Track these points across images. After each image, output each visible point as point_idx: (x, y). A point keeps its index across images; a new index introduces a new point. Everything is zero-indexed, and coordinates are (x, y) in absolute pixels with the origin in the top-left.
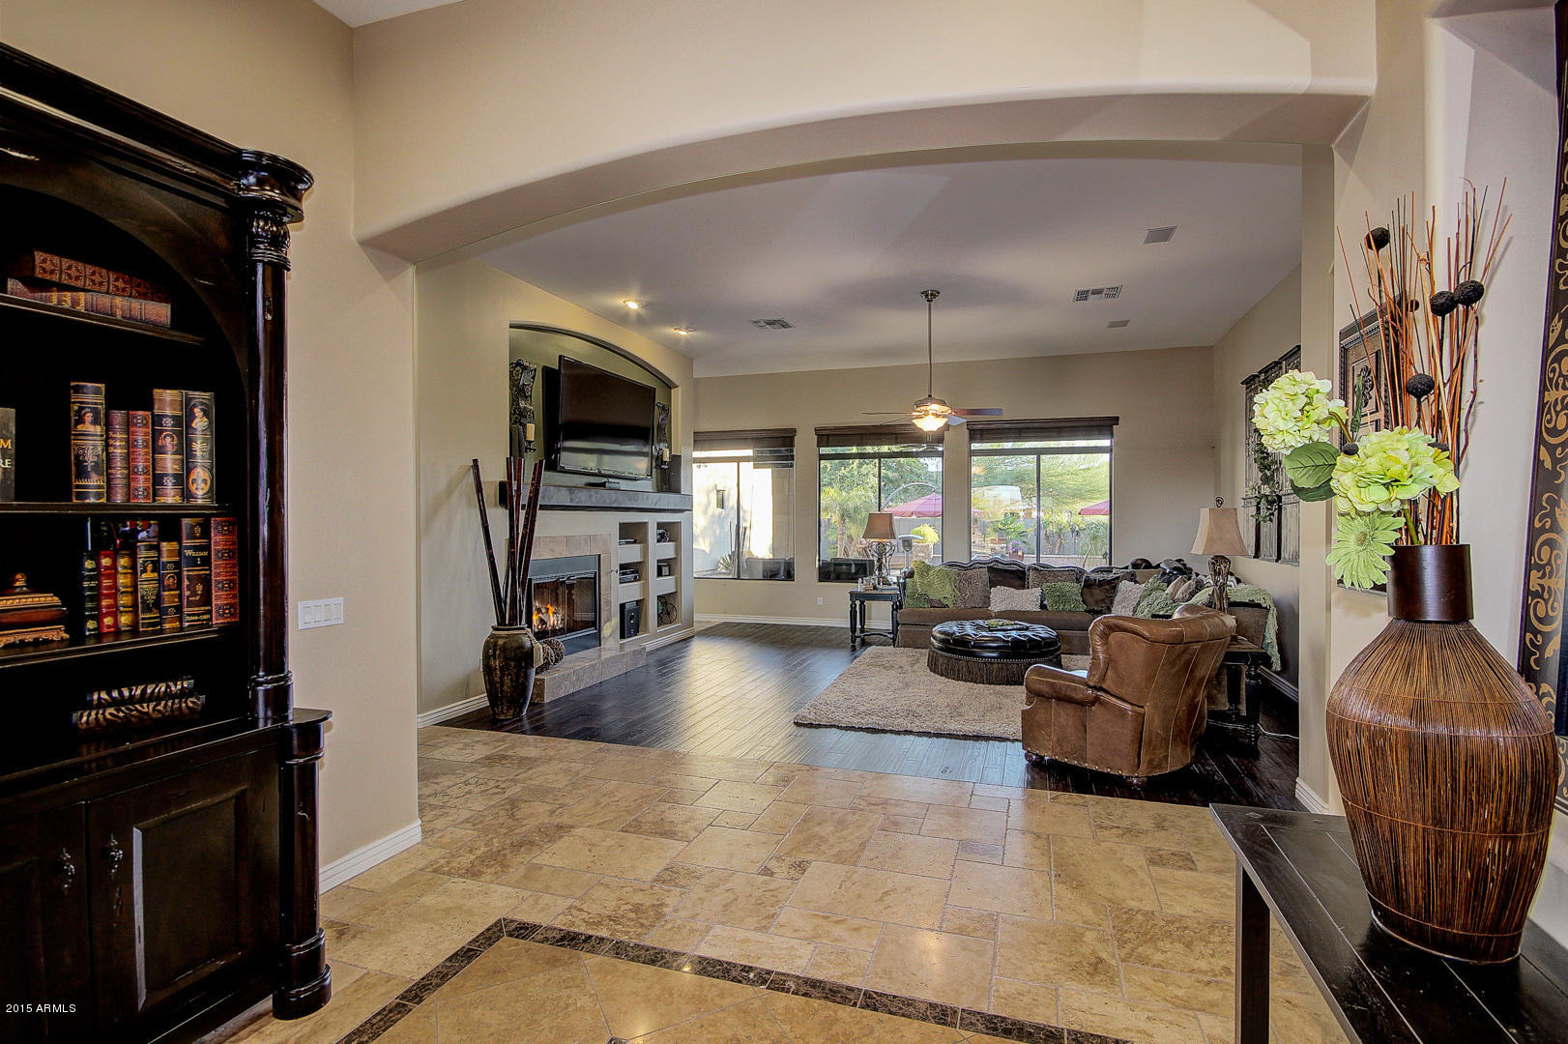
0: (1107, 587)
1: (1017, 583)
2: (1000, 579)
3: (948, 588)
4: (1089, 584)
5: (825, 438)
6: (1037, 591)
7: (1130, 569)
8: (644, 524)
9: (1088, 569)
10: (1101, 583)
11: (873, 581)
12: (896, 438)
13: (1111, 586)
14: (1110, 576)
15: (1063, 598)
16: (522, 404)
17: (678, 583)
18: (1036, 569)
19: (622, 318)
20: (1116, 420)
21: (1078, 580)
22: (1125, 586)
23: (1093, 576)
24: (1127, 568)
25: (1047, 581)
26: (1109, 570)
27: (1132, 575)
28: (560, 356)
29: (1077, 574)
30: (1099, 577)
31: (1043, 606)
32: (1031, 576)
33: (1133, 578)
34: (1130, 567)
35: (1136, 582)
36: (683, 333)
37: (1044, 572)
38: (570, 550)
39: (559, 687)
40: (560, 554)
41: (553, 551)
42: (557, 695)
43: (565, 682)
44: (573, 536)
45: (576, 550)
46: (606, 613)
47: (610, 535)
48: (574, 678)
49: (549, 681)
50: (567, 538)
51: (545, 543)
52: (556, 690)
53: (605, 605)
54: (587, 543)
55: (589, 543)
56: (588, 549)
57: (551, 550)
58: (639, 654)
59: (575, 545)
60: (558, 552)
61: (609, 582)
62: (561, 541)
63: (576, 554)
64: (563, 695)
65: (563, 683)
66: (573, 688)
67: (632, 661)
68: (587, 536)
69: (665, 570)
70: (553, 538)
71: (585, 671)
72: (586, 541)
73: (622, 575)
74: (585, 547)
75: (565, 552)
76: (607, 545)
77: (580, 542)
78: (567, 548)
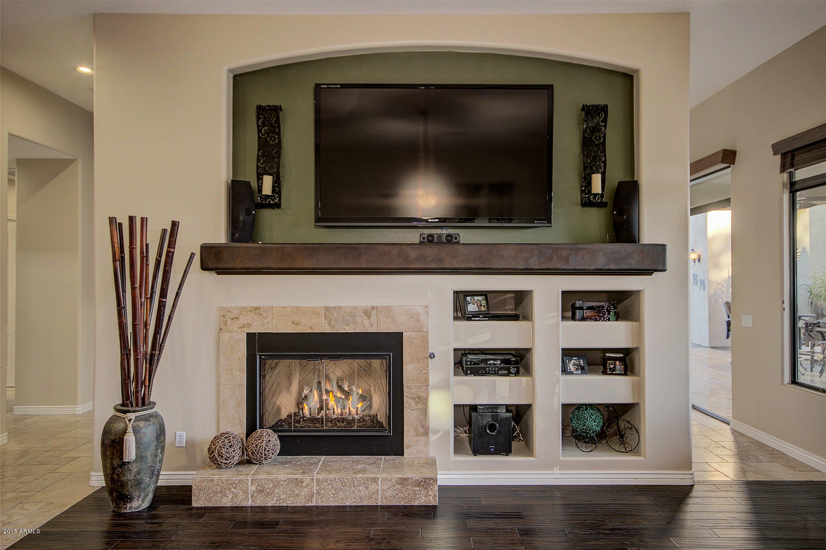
17: (638, 389)
38: (332, 324)
39: (221, 492)
40: (312, 328)
41: (297, 324)
42: (216, 501)
43: (233, 490)
44: (340, 308)
45: (347, 325)
46: (415, 413)
47: (426, 307)
48: (254, 488)
49: (200, 482)
50: (328, 309)
51: (283, 314)
52: (214, 495)
53: (413, 403)
54: (369, 317)
55: (374, 318)
56: (372, 325)
57: (294, 323)
58: (419, 485)
59: (343, 318)
60: (307, 326)
61: (424, 371)
62: (314, 312)
63: (345, 330)
64: (229, 505)
65: (230, 490)
66: (250, 500)
67: (397, 492)
68: (369, 307)
69: (615, 364)
70: (298, 308)
71: (277, 484)
72: (367, 313)
73: (471, 364)
74: (366, 322)
75: (323, 327)
76: (418, 320)
77: (354, 316)
78: (327, 322)
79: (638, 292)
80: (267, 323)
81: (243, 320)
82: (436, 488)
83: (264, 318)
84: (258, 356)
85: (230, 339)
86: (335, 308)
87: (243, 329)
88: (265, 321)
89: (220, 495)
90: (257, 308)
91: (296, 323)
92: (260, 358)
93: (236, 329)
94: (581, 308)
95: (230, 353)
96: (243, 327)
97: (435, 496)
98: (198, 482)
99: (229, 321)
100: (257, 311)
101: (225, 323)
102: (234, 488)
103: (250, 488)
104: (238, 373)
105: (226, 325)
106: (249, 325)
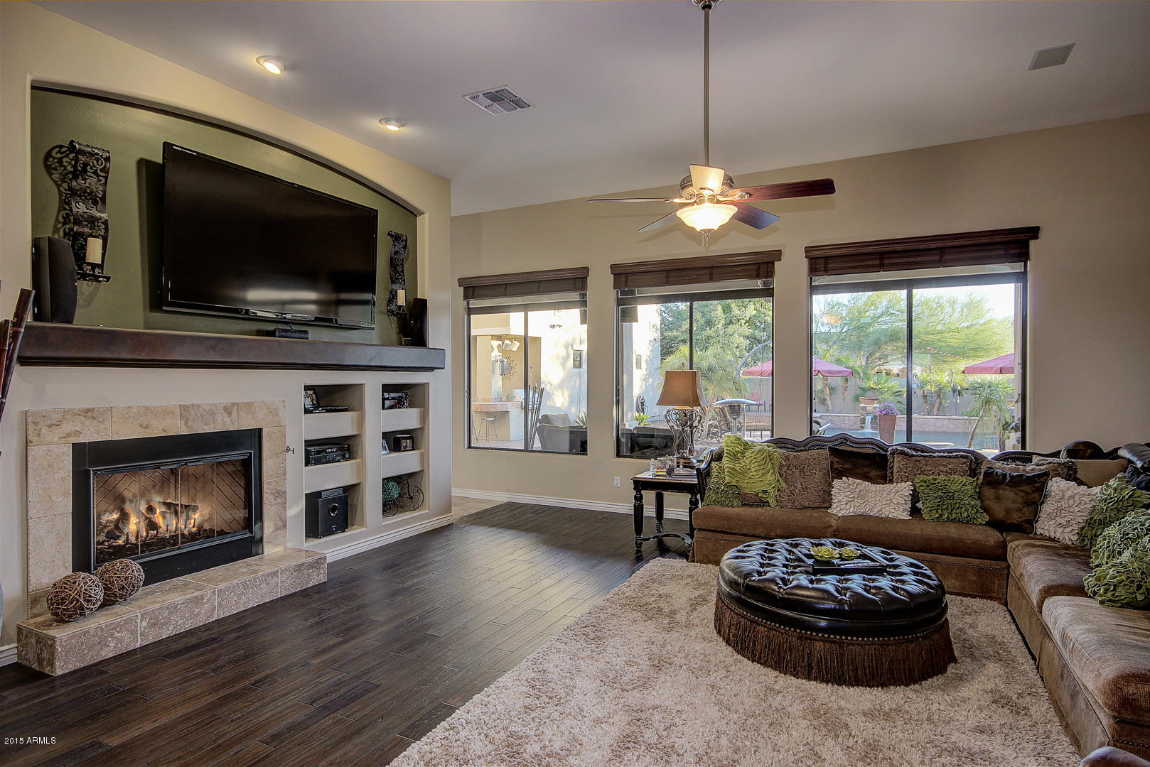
0: (1027, 488)
1: (874, 473)
2: (847, 466)
3: (770, 477)
4: (993, 480)
5: (623, 278)
6: (905, 488)
7: (1063, 459)
8: (359, 387)
9: (990, 453)
10: (1017, 481)
11: (669, 463)
12: (711, 274)
13: (1035, 487)
14: (1030, 469)
15: (947, 499)
16: (80, 208)
17: (424, 459)
18: (903, 453)
19: (255, 87)
20: (1034, 232)
21: (973, 473)
22: (1057, 485)
23: (1000, 467)
24: (1057, 454)
25: (922, 473)
26: (1025, 457)
27: (1070, 468)
28: (165, 144)
29: (973, 462)
30: (1010, 468)
31: (915, 511)
32: (897, 464)
33: (1071, 474)
34: (1063, 454)
35: (1080, 483)
36: (392, 128)
37: (917, 455)
38: (189, 424)
39: (99, 643)
40: (165, 431)
41: (146, 427)
42: (92, 657)
43: (116, 634)
44: (199, 406)
45: (206, 425)
46: (274, 508)
47: (284, 401)
48: (144, 624)
49: (69, 639)
50: (184, 408)
51: (127, 416)
52: (89, 651)
53: (272, 498)
54: (230, 414)
55: (234, 414)
56: (232, 423)
57: (141, 426)
58: (312, 567)
59: (202, 417)
60: (158, 428)
61: (282, 465)
62: (167, 412)
63: (204, 429)
64: (111, 655)
65: (112, 636)
66: (139, 640)
67: (294, 579)
68: (230, 404)
69: (407, 442)
70: (147, 408)
71: (173, 609)
72: (228, 410)
73: (315, 454)
74: (227, 420)
75: (177, 427)
76: (277, 415)
77: (214, 413)
78: (182, 422)
79: (424, 385)
80: (104, 428)
81: (67, 428)
82: (326, 566)
83: (101, 422)
84: (92, 472)
85: (47, 454)
86: (193, 405)
87: (68, 439)
88: (102, 427)
89: (99, 647)
90: (88, 411)
91: (144, 426)
92: (94, 474)
93: (56, 439)
94: (388, 399)
95: (46, 473)
96: (68, 435)
97: (325, 573)
98: (65, 641)
99: (44, 430)
100: (90, 414)
101: (36, 432)
102: (118, 632)
103: (139, 626)
104: (60, 499)
105: (39, 435)
106: (77, 433)
